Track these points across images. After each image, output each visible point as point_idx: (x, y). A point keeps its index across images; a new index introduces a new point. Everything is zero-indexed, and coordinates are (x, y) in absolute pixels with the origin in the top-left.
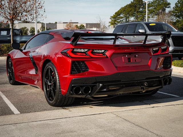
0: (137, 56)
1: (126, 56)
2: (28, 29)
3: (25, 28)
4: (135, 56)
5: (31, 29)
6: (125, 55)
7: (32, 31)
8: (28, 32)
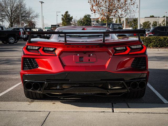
0: (92, 55)
1: (78, 55)
2: (151, 23)
3: (148, 22)
4: (89, 56)
5: (153, 23)
6: (77, 53)
7: (155, 25)
8: (151, 26)
